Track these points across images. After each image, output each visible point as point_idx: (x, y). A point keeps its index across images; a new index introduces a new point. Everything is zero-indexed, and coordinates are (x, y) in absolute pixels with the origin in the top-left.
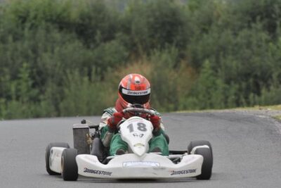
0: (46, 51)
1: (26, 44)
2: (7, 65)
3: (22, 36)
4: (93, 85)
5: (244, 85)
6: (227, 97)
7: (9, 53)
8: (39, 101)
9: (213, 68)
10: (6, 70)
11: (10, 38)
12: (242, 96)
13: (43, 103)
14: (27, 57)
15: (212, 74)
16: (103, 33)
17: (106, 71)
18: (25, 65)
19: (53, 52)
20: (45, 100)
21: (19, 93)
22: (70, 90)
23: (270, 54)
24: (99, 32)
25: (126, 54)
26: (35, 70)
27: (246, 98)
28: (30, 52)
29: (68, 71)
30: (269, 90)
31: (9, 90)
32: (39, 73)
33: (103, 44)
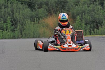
0: (17, 12)
1: (9, 9)
2: (2, 17)
3: (8, 6)
4: (35, 25)
5: (92, 25)
6: (86, 30)
7: (3, 13)
8: (15, 31)
9: (80, 19)
10: (2, 19)
11: (3, 7)
12: (92, 30)
13: (16, 32)
14: (9, 14)
15: (80, 21)
16: (38, 5)
17: (40, 20)
18: (9, 17)
19: (19, 12)
20: (17, 30)
21: (7, 28)
22: (27, 27)
23: (102, 14)
24: (36, 5)
25: (47, 13)
26: (13, 19)
27: (93, 30)
28: (11, 12)
29: (26, 20)
30: (102, 28)
31: (3, 27)
32: (14, 20)
33: (38, 10)
